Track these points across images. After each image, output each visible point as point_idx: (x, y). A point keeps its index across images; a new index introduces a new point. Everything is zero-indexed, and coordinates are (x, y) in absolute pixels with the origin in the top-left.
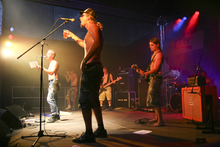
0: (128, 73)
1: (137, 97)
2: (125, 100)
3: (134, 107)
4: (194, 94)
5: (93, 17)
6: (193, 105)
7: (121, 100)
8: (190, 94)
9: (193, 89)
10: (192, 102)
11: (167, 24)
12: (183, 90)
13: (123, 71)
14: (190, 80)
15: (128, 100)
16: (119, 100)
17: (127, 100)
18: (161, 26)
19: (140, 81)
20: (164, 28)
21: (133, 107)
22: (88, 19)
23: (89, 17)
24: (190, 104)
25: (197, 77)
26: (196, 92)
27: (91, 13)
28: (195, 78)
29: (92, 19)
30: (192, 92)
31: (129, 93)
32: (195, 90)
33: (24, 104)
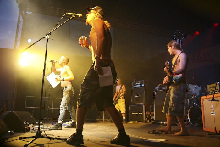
0: (143, 85)
1: (153, 111)
2: (139, 114)
3: (150, 121)
4: (216, 102)
5: (100, 16)
6: (215, 114)
7: (135, 113)
8: (211, 101)
9: (214, 96)
10: (213, 111)
11: (184, 37)
12: (203, 99)
13: (138, 83)
14: (210, 88)
15: (143, 114)
16: (133, 113)
17: (141, 114)
18: (178, 40)
19: (155, 94)
20: (181, 42)
21: (148, 121)
22: (95, 17)
23: (97, 15)
24: (211, 114)
25: (218, 83)
26: (218, 99)
27: (99, 11)
28: (216, 84)
29: (99, 17)
30: (213, 100)
31: (144, 106)
32: (217, 98)
33: (33, 111)
